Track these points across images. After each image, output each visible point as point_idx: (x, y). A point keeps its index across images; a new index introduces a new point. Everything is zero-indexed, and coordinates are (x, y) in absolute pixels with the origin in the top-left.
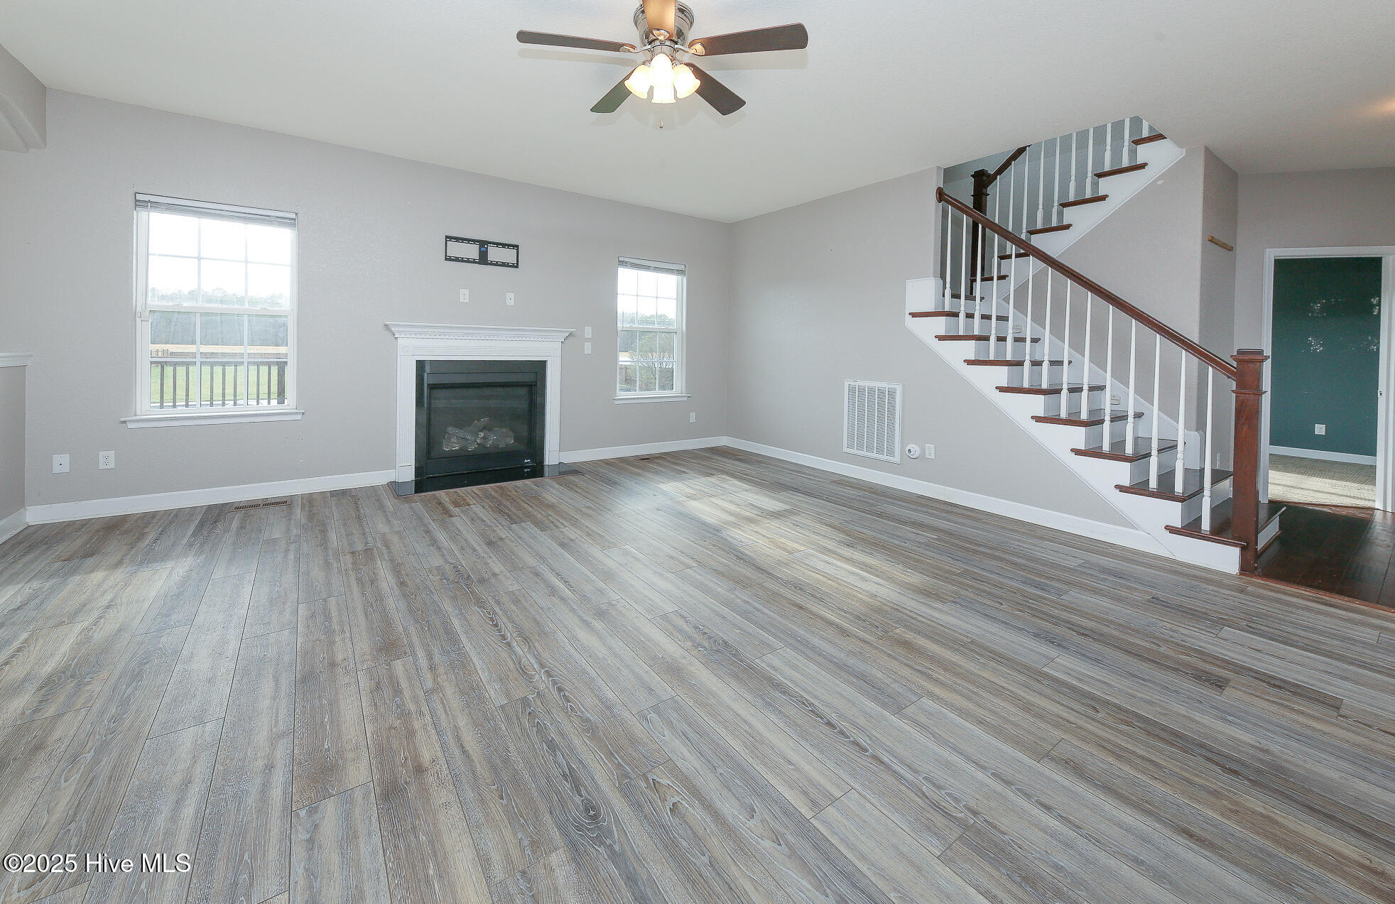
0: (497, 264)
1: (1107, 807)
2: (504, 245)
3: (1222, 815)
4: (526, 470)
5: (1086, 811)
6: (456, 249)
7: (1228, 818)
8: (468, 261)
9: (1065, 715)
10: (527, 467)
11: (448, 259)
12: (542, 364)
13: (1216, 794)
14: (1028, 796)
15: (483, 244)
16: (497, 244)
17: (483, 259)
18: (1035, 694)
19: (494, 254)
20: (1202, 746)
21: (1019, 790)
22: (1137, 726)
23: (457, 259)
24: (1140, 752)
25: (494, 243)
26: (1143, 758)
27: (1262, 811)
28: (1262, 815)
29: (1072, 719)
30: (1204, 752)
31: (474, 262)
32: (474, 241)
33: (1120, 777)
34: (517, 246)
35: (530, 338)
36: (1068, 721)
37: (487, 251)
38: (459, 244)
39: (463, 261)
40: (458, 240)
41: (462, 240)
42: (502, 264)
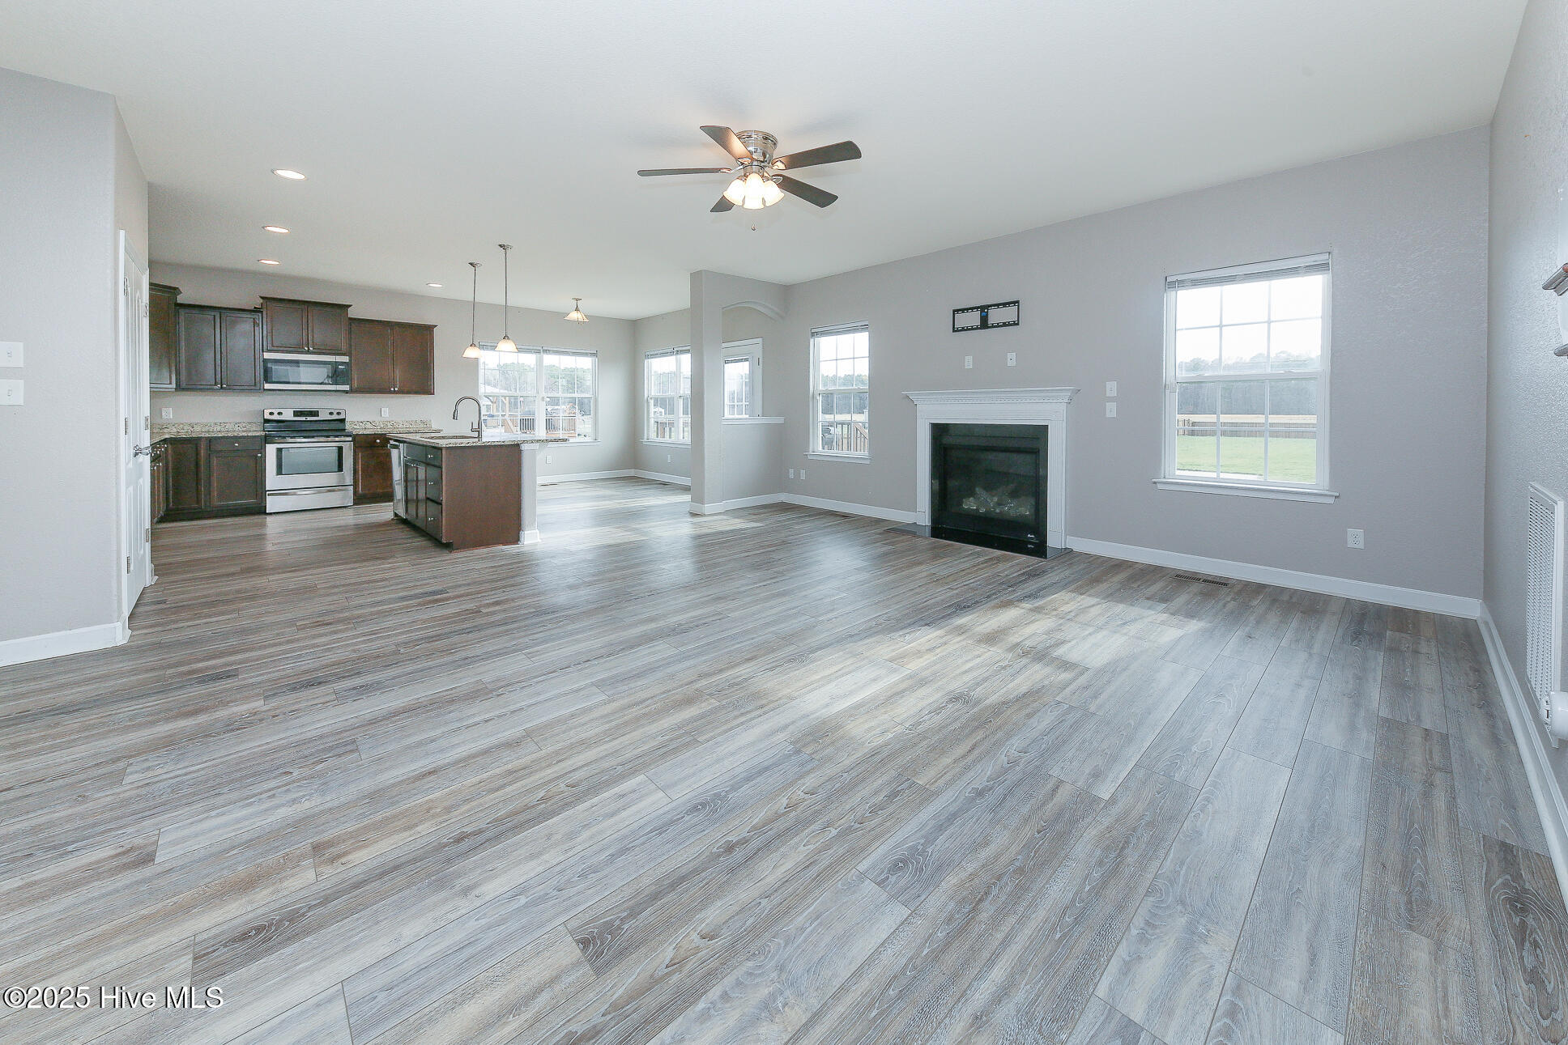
0: (998, 326)
1: (473, 745)
2: (1006, 305)
3: (432, 801)
4: (1029, 546)
5: (476, 736)
7: (427, 802)
9: (570, 762)
11: (957, 330)
12: (1041, 432)
13: (448, 810)
14: (499, 717)
15: (984, 309)
16: (997, 306)
17: (984, 324)
18: (601, 755)
19: (995, 316)
20: (497, 838)
21: (505, 715)
22: (540, 804)
23: (964, 329)
24: (509, 789)
25: (993, 306)
26: (503, 786)
27: (419, 828)
28: (416, 825)
29: (562, 765)
30: (488, 834)
31: (973, 329)
32: (976, 309)
33: (492, 763)
34: (1018, 303)
36: (560, 761)
37: (988, 315)
38: (966, 314)
39: (968, 329)
40: (963, 310)
41: (967, 309)
42: (1005, 325)
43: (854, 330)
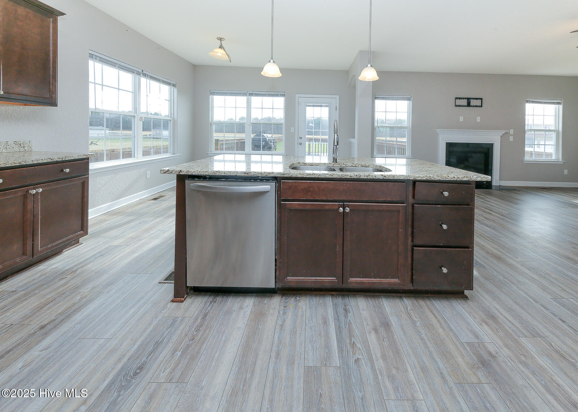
0: (473, 106)
2: (476, 99)
6: (459, 102)
8: (463, 106)
10: (485, 185)
11: (456, 106)
12: (492, 145)
15: (468, 99)
16: (474, 99)
17: (469, 105)
19: (473, 102)
23: (459, 106)
25: (472, 98)
31: (465, 106)
32: (465, 98)
34: (482, 99)
35: (483, 134)
37: (470, 102)
38: (460, 100)
39: (461, 106)
40: (459, 98)
41: (461, 98)
42: (476, 106)
43: (403, 99)
